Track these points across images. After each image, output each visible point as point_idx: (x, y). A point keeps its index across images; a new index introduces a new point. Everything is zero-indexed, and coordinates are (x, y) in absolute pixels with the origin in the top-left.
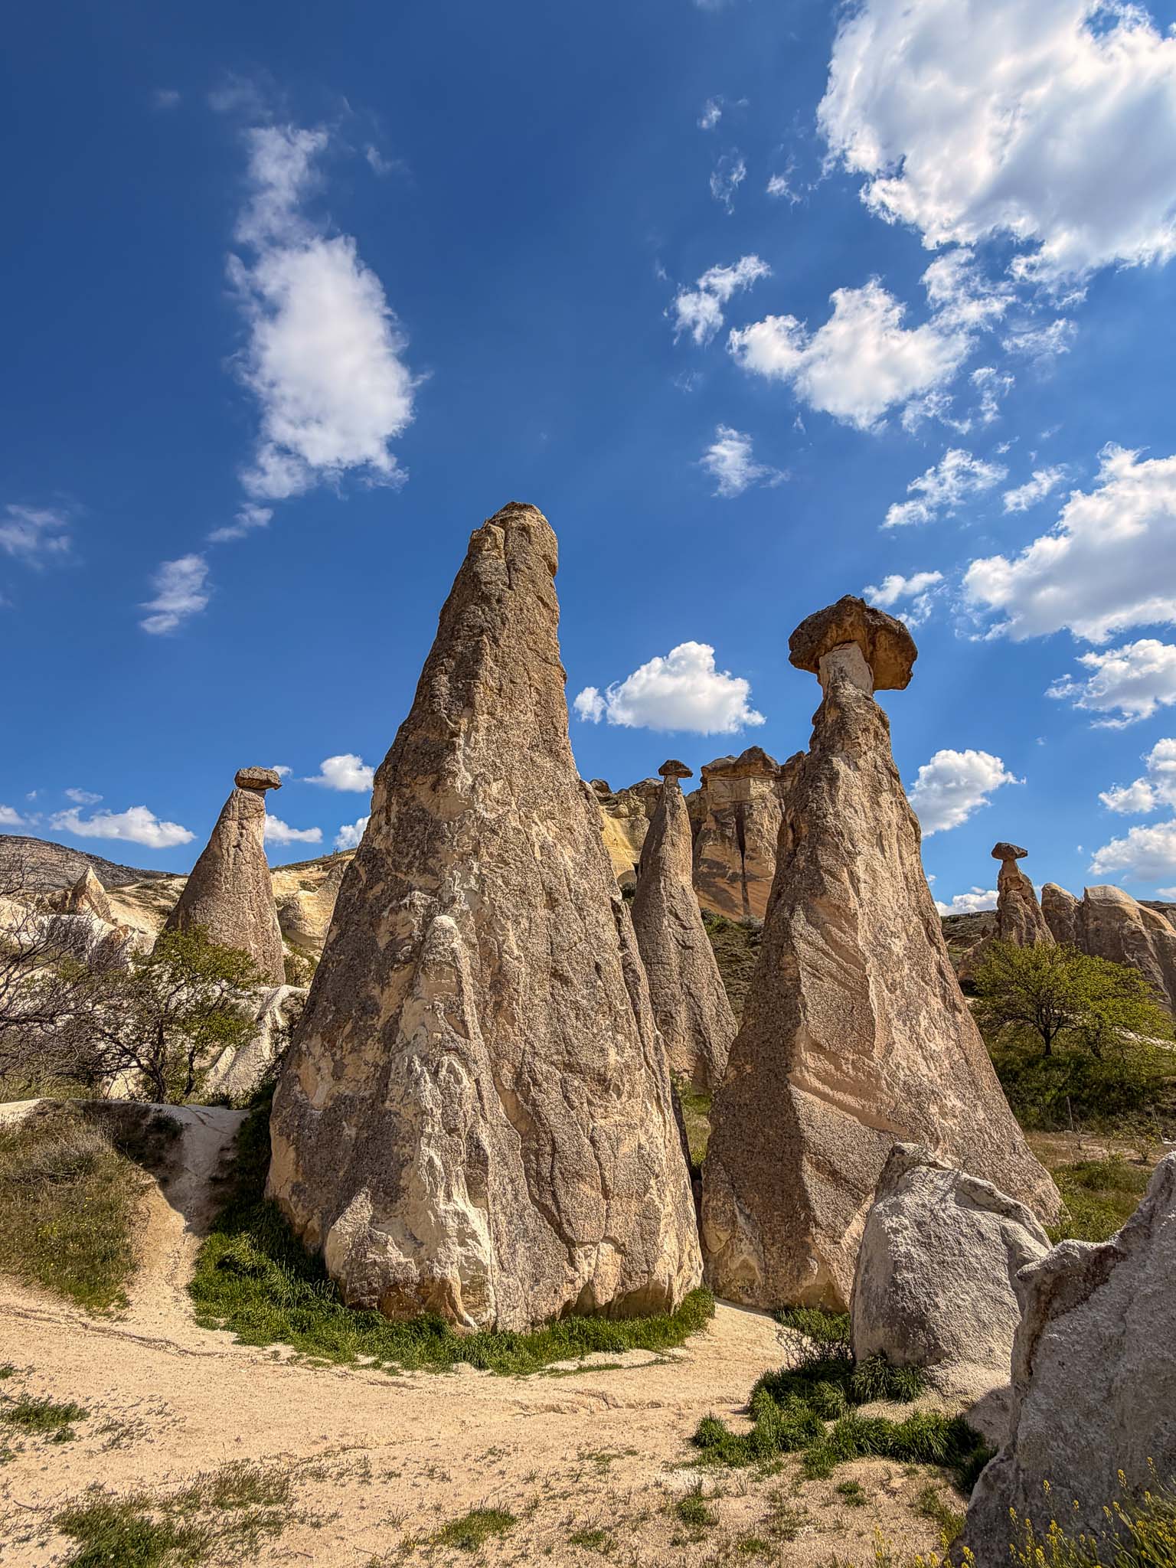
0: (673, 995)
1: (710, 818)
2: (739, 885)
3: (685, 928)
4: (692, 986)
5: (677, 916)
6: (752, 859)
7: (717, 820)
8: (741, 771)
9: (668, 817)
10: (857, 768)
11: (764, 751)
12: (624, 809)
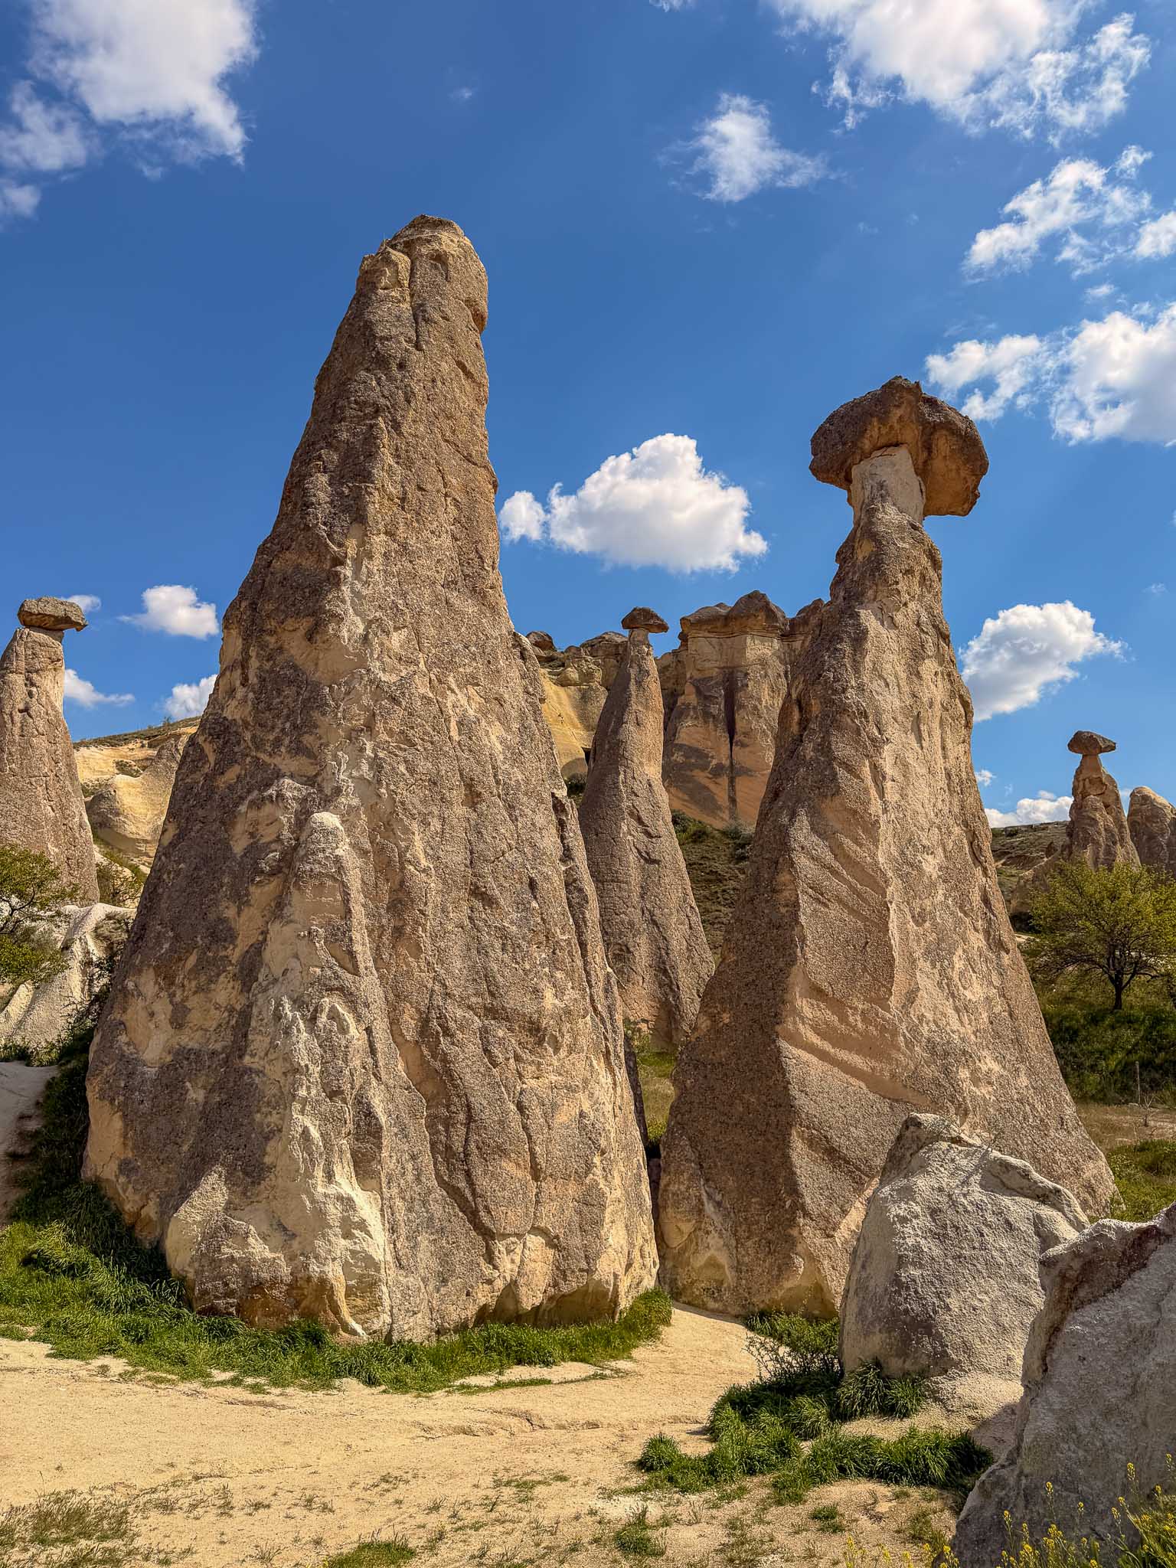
0: (632, 924)
1: (689, 689)
2: (724, 781)
3: (649, 835)
4: (657, 912)
5: (639, 820)
6: (743, 745)
7: (699, 692)
8: (735, 626)
9: (633, 687)
10: (894, 625)
11: (770, 598)
12: (573, 674)
